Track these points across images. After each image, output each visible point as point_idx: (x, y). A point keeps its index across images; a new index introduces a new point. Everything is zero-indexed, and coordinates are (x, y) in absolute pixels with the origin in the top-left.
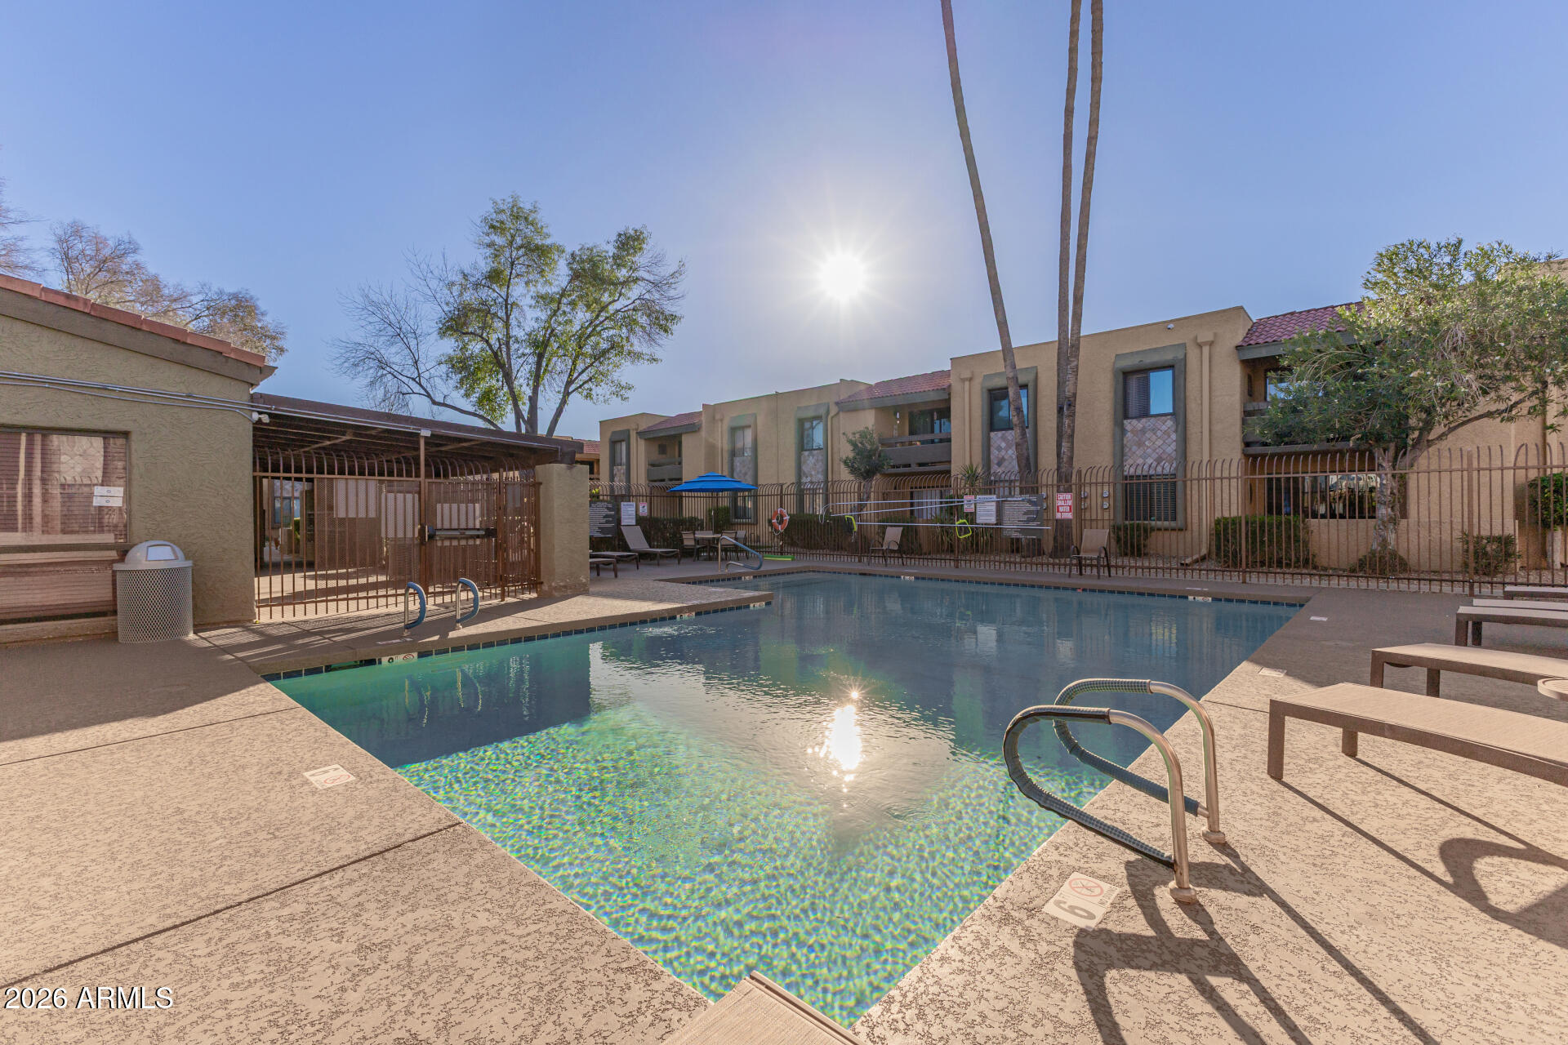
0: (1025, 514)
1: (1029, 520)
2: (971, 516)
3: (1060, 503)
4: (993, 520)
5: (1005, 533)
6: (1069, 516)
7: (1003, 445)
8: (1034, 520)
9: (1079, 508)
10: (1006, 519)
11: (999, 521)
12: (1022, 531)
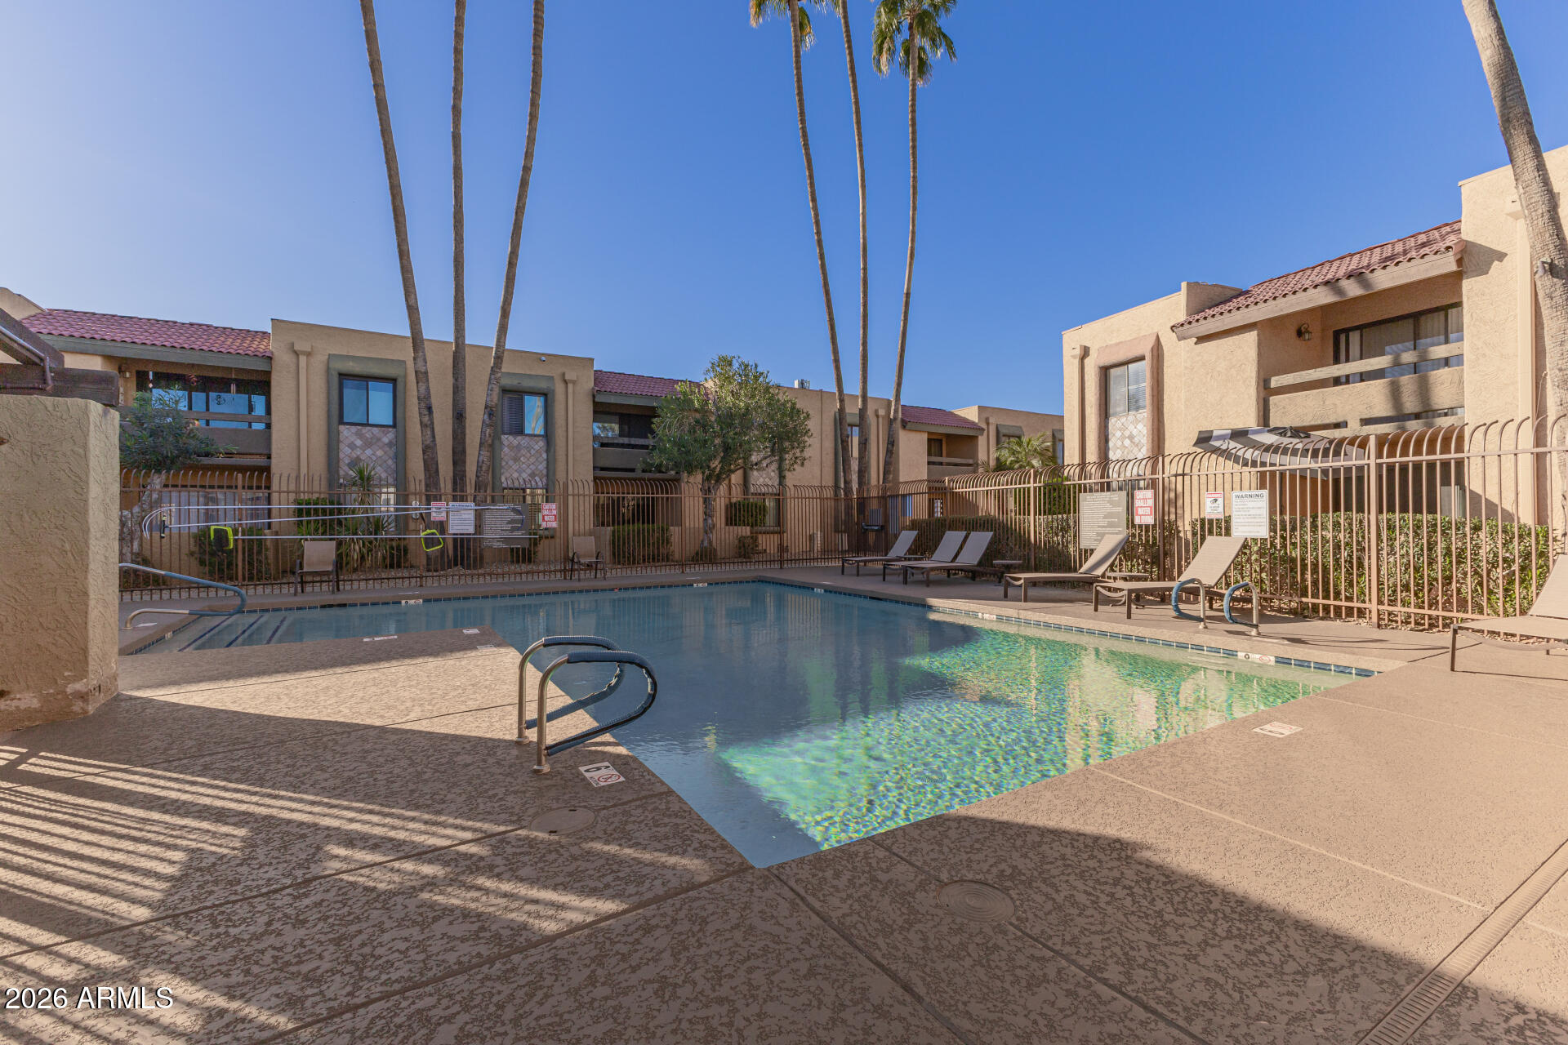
0: (509, 523)
1: (513, 530)
2: (442, 527)
3: (546, 513)
4: (471, 530)
5: (485, 543)
6: (554, 525)
7: (359, 443)
8: (518, 529)
9: (563, 517)
10: (486, 528)
11: (479, 527)
12: (506, 540)
